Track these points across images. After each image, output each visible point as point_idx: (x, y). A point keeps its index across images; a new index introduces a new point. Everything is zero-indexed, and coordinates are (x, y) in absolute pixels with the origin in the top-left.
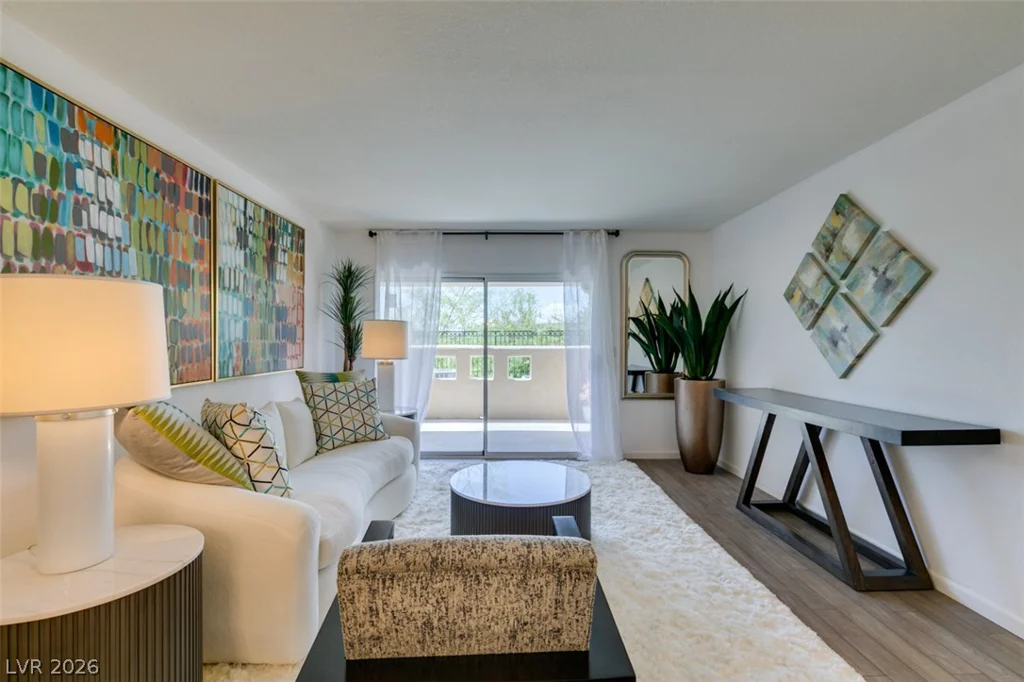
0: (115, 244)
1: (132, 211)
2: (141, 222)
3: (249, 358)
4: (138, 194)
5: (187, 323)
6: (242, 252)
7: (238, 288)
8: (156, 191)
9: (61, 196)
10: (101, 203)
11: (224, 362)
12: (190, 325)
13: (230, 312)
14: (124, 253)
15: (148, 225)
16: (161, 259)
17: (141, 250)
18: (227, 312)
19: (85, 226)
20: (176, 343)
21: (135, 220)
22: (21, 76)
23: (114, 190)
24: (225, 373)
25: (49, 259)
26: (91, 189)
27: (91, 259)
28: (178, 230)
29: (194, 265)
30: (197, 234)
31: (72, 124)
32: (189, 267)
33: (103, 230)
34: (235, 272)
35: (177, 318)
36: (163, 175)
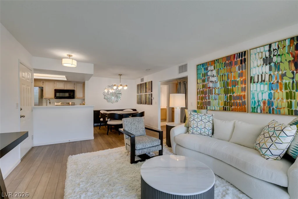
0: (215, 82)
1: (218, 74)
2: (220, 76)
3: (274, 107)
4: (220, 70)
5: (235, 96)
6: (268, 66)
7: (264, 81)
8: (224, 67)
9: (206, 78)
10: (212, 76)
11: (255, 107)
12: (237, 96)
13: (258, 90)
14: (217, 83)
15: (222, 75)
16: (226, 81)
17: (221, 81)
18: (256, 91)
19: (209, 81)
20: (231, 101)
21: (219, 76)
22: (200, 65)
23: (214, 72)
24: (256, 111)
25: (204, 88)
26: (210, 74)
27: (210, 86)
28: (232, 72)
29: (238, 79)
30: (239, 70)
31: (207, 66)
32: (236, 81)
33: (212, 80)
34: (262, 75)
35: (231, 94)
36: (227, 62)
